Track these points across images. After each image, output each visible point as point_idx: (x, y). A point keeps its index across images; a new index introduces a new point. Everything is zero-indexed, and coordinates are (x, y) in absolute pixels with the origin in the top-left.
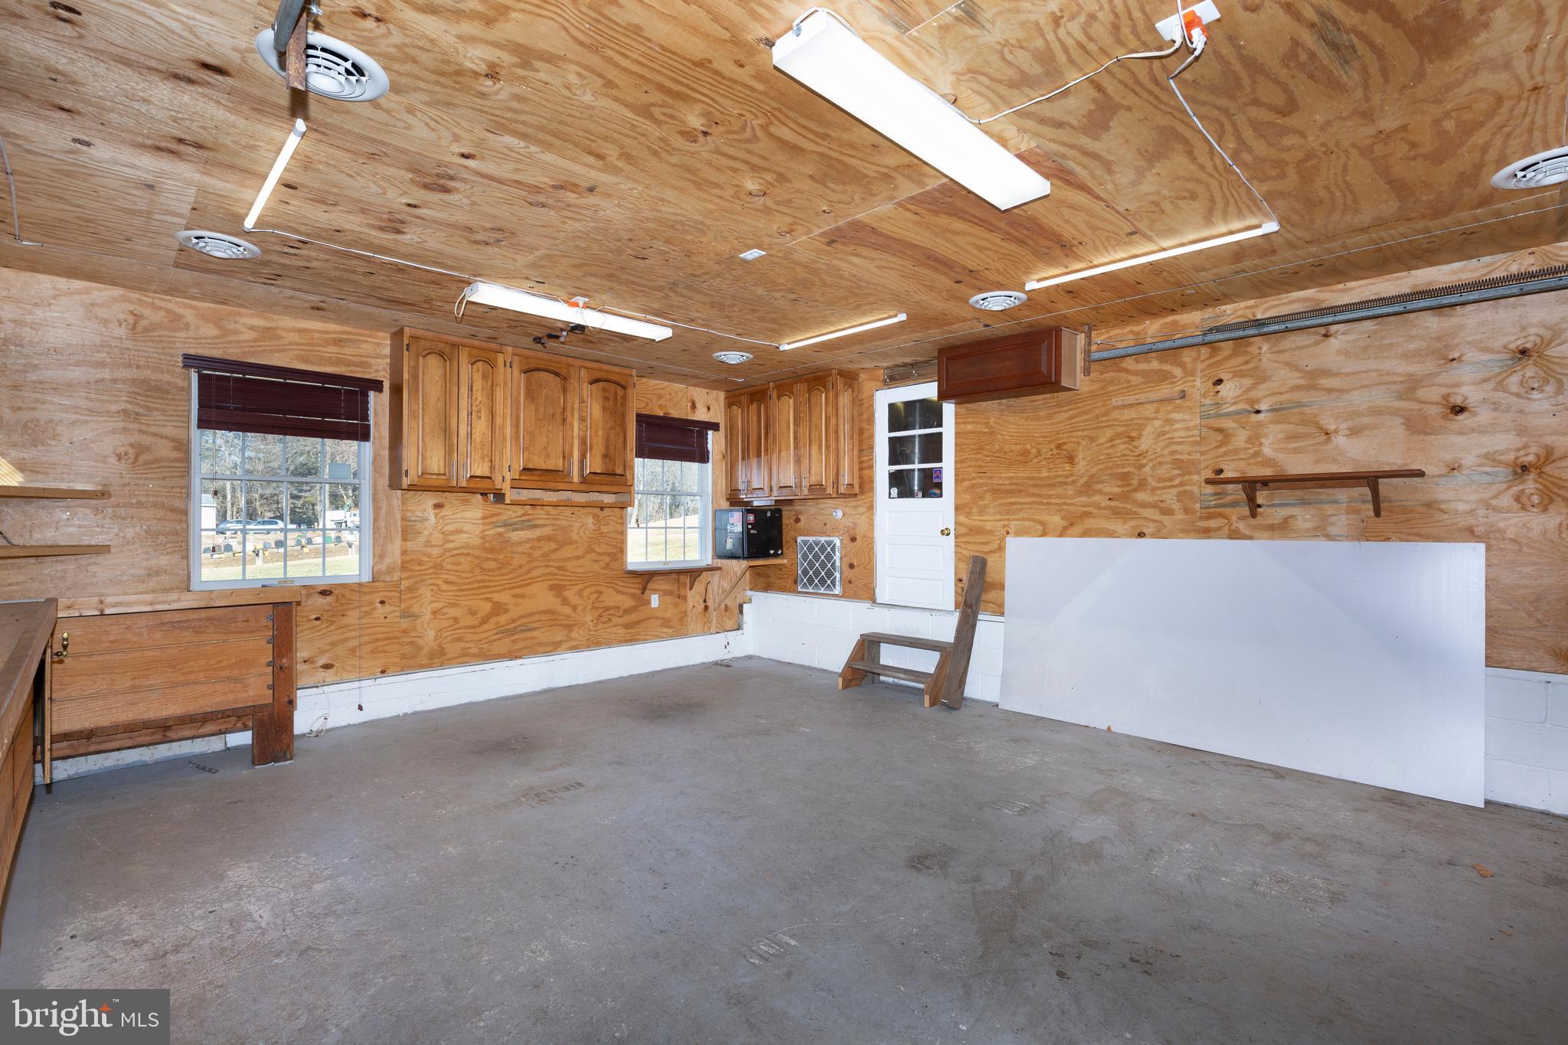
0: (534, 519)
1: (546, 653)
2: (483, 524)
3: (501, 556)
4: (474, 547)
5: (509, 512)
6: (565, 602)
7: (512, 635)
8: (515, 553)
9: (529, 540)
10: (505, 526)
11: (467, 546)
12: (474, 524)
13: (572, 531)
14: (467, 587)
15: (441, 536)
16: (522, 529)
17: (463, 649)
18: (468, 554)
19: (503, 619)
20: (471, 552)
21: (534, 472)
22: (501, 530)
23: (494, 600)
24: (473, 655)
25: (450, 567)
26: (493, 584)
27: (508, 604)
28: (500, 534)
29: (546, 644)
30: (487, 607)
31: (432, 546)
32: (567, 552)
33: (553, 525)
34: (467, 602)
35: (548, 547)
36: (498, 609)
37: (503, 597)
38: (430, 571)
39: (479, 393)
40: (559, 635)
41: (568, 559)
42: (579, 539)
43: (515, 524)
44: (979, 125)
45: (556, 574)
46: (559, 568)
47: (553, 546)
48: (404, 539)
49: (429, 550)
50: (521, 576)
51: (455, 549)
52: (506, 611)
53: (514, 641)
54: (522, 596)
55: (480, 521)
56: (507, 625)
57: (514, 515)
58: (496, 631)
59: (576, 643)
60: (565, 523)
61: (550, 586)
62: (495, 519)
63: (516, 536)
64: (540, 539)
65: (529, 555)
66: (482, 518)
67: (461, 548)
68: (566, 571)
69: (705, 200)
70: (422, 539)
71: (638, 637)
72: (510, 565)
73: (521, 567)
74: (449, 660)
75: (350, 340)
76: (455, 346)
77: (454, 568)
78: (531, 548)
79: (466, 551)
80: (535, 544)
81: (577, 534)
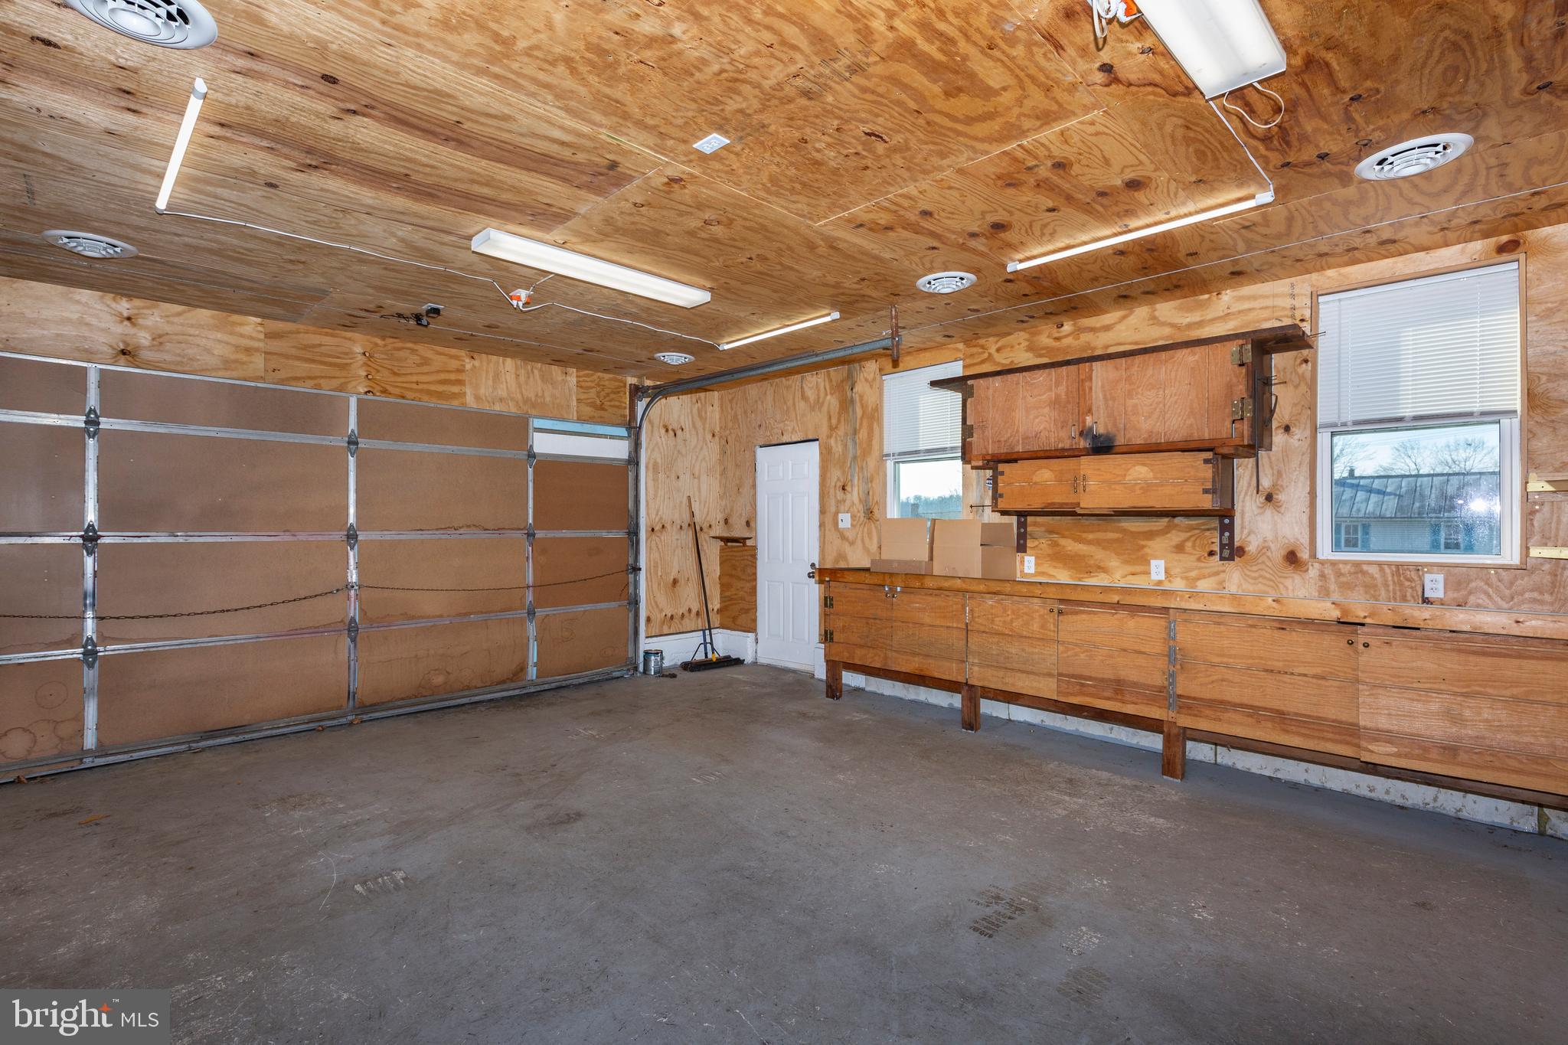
44: (552, 273)
69: (761, 217)
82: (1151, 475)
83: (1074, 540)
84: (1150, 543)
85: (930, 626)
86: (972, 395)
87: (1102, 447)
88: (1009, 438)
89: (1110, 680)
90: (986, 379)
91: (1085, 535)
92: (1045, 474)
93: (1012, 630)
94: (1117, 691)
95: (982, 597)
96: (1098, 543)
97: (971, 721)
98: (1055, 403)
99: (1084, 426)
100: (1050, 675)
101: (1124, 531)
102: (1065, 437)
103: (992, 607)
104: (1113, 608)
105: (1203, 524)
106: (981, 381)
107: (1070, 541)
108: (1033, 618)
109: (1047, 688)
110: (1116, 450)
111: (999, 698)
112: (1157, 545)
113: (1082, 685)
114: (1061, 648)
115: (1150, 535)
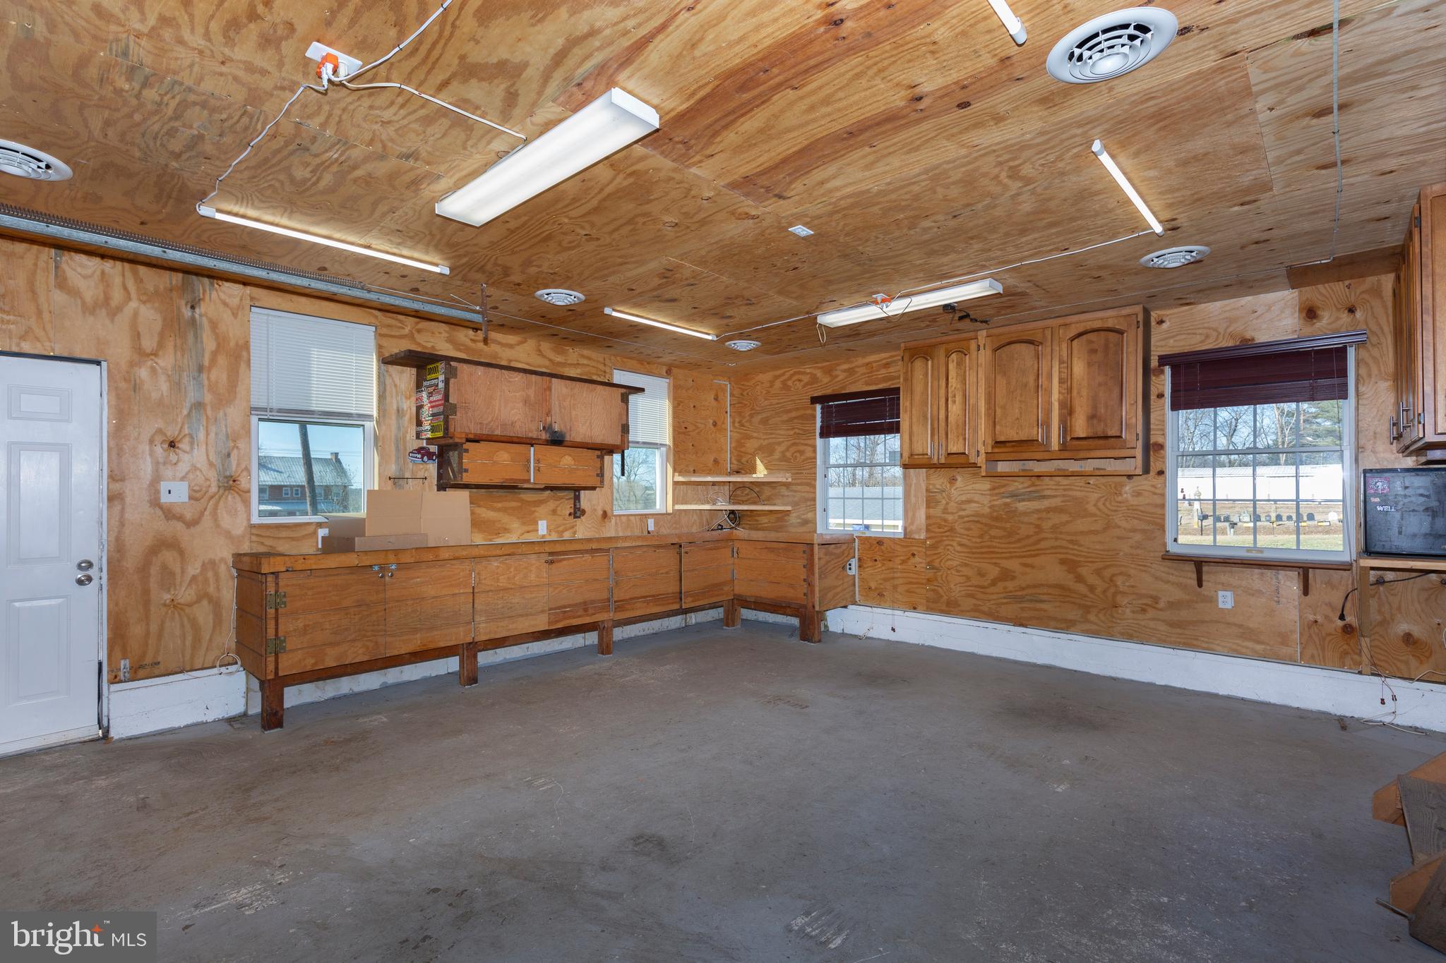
0: (1043, 490)
1: (1057, 629)
2: (990, 495)
3: (1008, 525)
4: (983, 515)
5: (1016, 484)
6: (1080, 579)
7: (1020, 602)
8: (1022, 523)
9: (1038, 511)
10: (1013, 496)
11: (977, 515)
12: (982, 494)
13: (1087, 503)
14: (978, 551)
15: (956, 505)
16: (1029, 500)
17: (975, 605)
18: (977, 522)
19: (1010, 585)
20: (980, 519)
21: (1008, 444)
22: (1008, 500)
23: (1002, 565)
24: (984, 613)
25: (963, 531)
26: (1000, 551)
27: (1014, 572)
28: (1006, 505)
29: (1055, 619)
30: (994, 572)
31: (948, 513)
32: (1081, 525)
33: (1064, 495)
34: (977, 564)
35: (1057, 519)
36: (1006, 575)
37: (1013, 565)
38: (947, 534)
39: (954, 380)
40: (1073, 614)
41: (1082, 533)
42: (1098, 512)
43: (1020, 495)
45: (1067, 548)
46: (1071, 542)
47: (1065, 518)
48: (928, 507)
49: (946, 516)
50: (1030, 545)
51: (968, 516)
52: (1013, 578)
53: (1022, 609)
54: (1032, 566)
55: (988, 492)
56: (1015, 591)
57: (1020, 486)
58: (1004, 595)
59: (1094, 627)
60: (1078, 494)
61: (1061, 559)
62: (1002, 490)
63: (1022, 506)
64: (1048, 510)
65: (1038, 526)
66: (990, 490)
67: (972, 516)
68: (1081, 546)
70: (941, 507)
71: (1195, 642)
72: (1018, 534)
73: (1028, 537)
74: (962, 611)
75: (892, 362)
76: (934, 346)
77: (966, 532)
78: (1039, 519)
79: (976, 519)
80: (1044, 515)
81: (1095, 505)
82: (573, 462)
83: (488, 509)
84: (537, 509)
85: (434, 597)
86: (455, 376)
87: (557, 440)
88: (490, 422)
89: (580, 603)
90: (469, 365)
91: (495, 504)
92: (504, 455)
93: (514, 584)
94: (586, 610)
95: (489, 561)
96: (504, 510)
97: (470, 676)
98: (526, 401)
99: (546, 423)
100: (543, 612)
101: (522, 501)
102: (533, 429)
103: (498, 567)
104: (582, 553)
105: (566, 496)
106: (465, 366)
107: (484, 510)
108: (531, 571)
109: (541, 623)
110: (566, 443)
111: (489, 647)
112: (542, 510)
113: (565, 612)
114: (551, 589)
115: (540, 502)
